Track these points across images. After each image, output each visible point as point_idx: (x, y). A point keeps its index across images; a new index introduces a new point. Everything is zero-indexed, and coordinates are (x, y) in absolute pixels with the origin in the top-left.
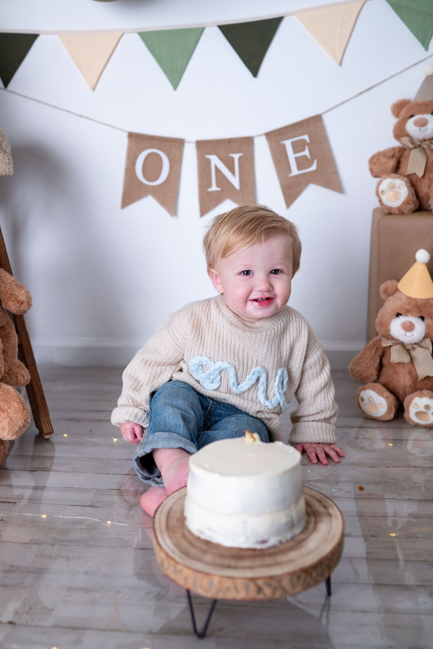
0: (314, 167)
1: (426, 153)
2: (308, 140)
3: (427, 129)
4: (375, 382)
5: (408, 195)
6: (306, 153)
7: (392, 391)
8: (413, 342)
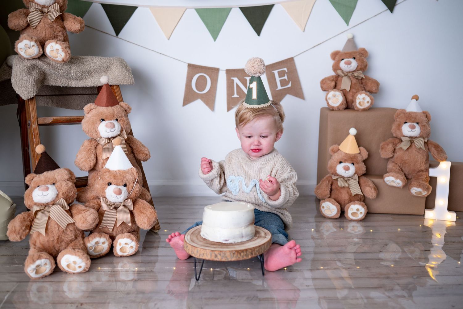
0: (290, 85)
1: (350, 79)
2: (287, 71)
3: (351, 66)
4: (330, 197)
5: (343, 100)
6: (286, 77)
7: (338, 202)
8: (349, 177)
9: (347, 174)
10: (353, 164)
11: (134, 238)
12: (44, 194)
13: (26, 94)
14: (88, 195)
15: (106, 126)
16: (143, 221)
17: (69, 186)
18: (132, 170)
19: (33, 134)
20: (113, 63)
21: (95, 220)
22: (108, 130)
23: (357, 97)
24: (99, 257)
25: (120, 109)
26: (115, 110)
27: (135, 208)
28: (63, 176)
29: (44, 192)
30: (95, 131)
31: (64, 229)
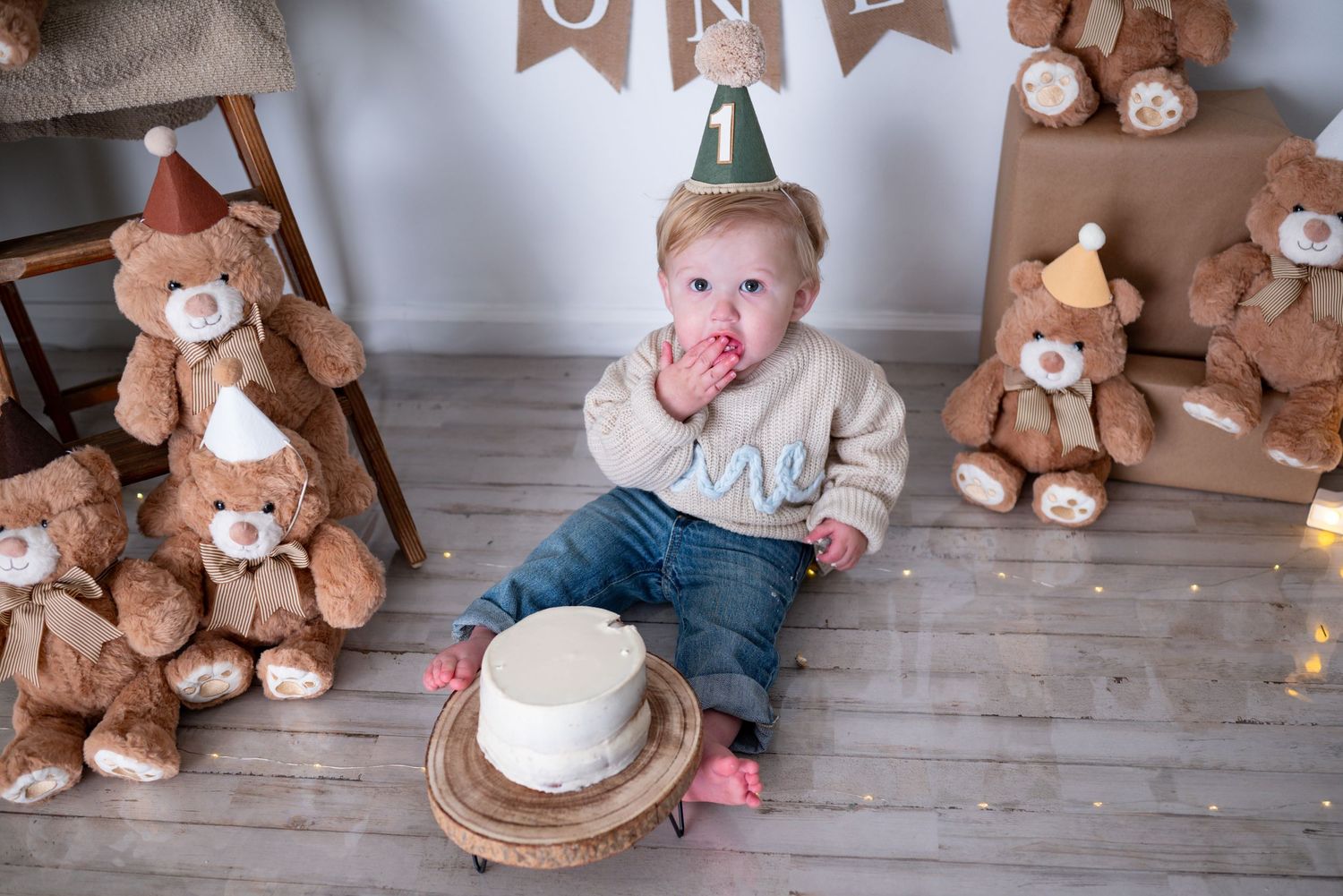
5: (1079, 93)
9: (1051, 382)
10: (1080, 346)
11: (313, 664)
12: (14, 565)
15: (188, 306)
16: (337, 610)
17: (91, 528)
18: (285, 459)
21: (183, 630)
22: (198, 321)
23: (1133, 92)
25: (231, 235)
26: (215, 241)
27: (313, 561)
28: (71, 494)
29: (13, 560)
30: (158, 322)
31: (94, 659)
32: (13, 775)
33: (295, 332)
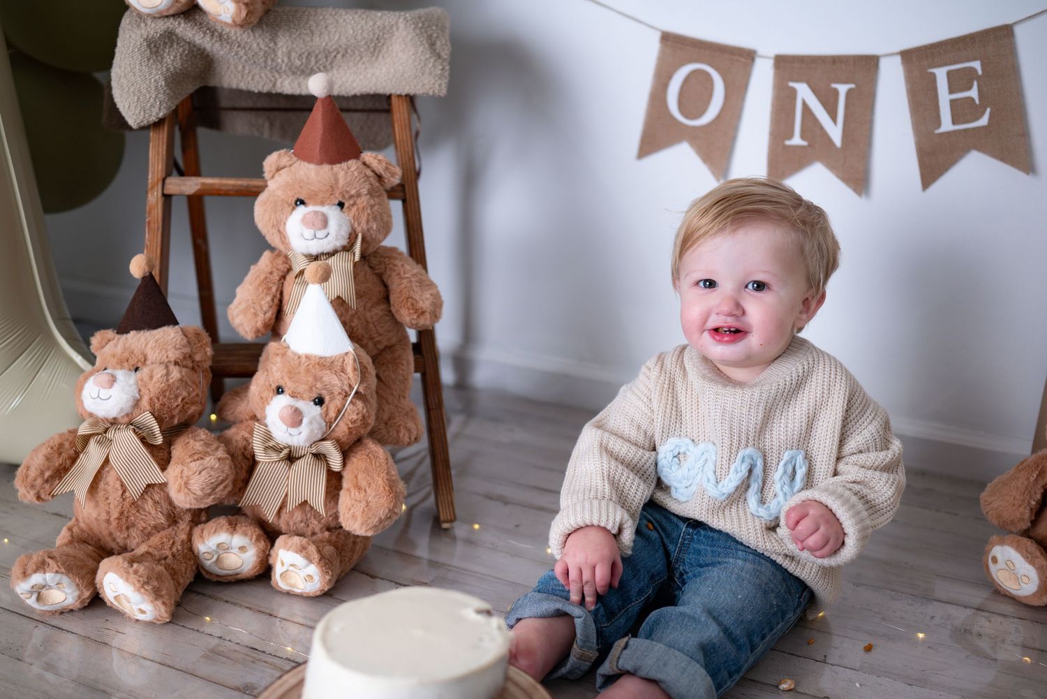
0: (984, 121)
2: (980, 72)
6: (973, 93)
11: (316, 556)
12: (101, 396)
13: (137, 112)
14: (243, 405)
15: (305, 221)
16: (352, 511)
17: (171, 381)
18: (344, 360)
19: (147, 220)
20: (395, 29)
21: (214, 489)
22: (308, 233)
24: (233, 581)
25: (356, 173)
26: (342, 174)
27: (346, 468)
28: (167, 352)
29: (102, 390)
30: (279, 231)
31: (136, 496)
32: (29, 571)
33: (388, 272)
